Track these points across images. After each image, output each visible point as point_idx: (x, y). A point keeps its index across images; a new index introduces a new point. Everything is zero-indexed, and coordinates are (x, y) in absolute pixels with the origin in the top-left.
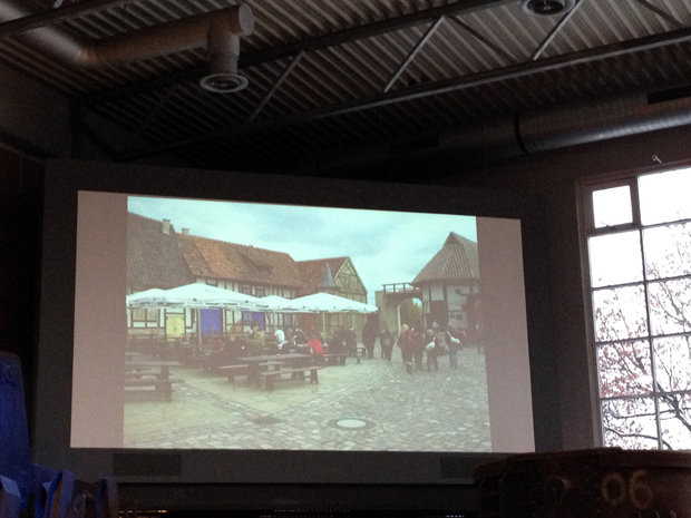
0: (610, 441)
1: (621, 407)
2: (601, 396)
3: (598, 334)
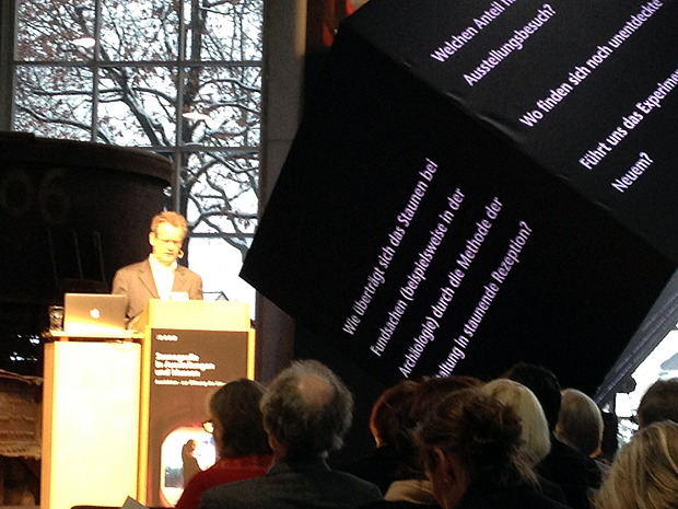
2: (16, 58)
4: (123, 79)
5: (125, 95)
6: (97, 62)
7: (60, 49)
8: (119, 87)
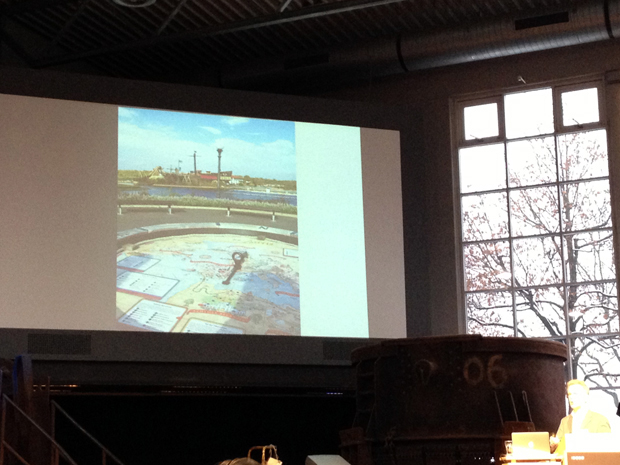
0: (472, 329)
1: (483, 299)
2: (466, 290)
3: (466, 235)
4: (530, 297)
5: (532, 305)
6: (514, 288)
7: (490, 281)
8: (527, 301)
